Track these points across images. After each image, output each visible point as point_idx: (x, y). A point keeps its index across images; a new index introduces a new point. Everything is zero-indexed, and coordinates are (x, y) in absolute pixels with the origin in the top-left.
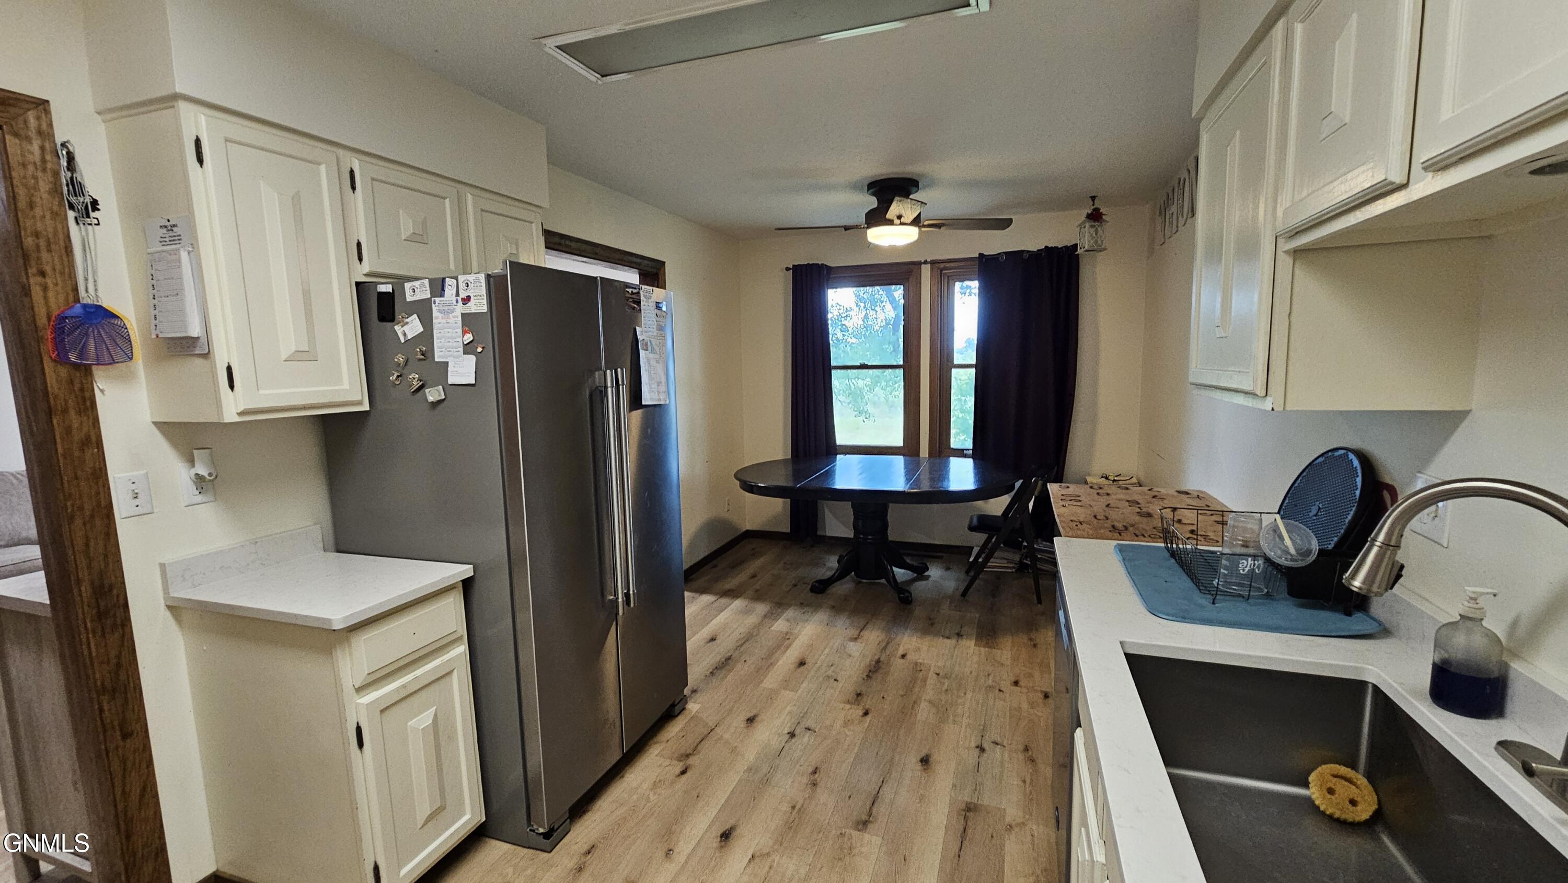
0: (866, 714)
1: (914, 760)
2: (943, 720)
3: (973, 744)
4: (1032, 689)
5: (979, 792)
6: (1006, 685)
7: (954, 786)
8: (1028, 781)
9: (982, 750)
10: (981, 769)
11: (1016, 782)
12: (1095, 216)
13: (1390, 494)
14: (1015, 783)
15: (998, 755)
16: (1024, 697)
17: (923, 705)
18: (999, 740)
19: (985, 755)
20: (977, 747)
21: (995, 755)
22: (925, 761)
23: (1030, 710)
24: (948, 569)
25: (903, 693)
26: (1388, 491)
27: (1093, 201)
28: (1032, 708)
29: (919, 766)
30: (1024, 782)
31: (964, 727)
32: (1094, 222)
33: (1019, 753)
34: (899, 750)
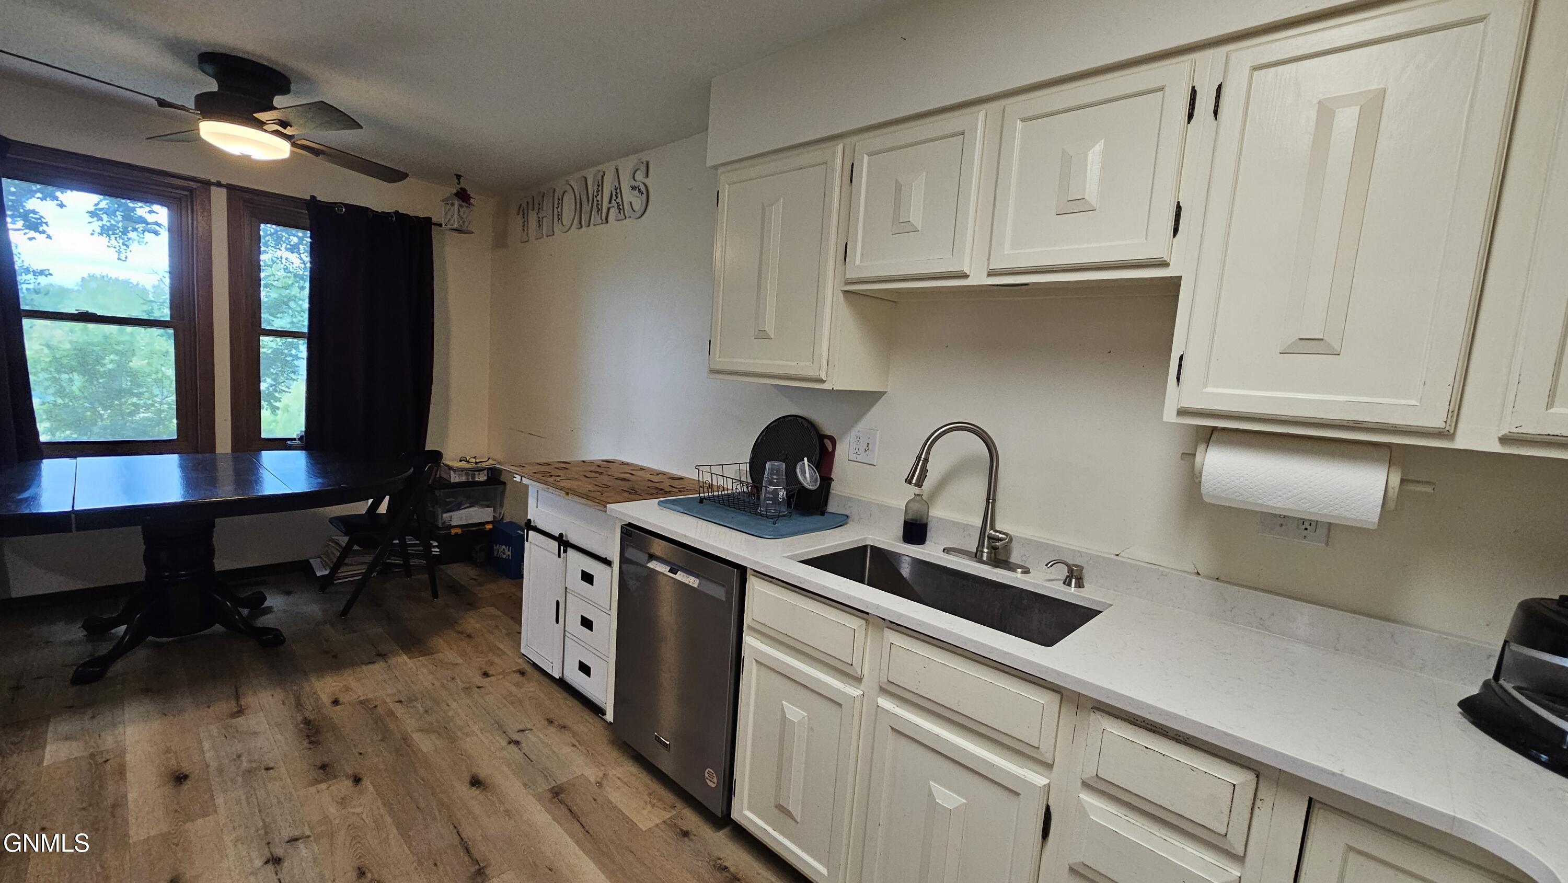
0: (357, 780)
1: (464, 789)
2: (453, 740)
3: (504, 743)
4: (504, 673)
5: (550, 776)
6: (478, 680)
7: (525, 785)
8: (577, 744)
9: (517, 743)
10: (531, 757)
11: (568, 750)
12: (463, 196)
13: (831, 441)
14: (570, 750)
15: (533, 739)
16: (506, 684)
17: (416, 737)
18: (522, 727)
19: (524, 745)
20: (510, 743)
21: (531, 740)
22: (476, 782)
23: (522, 690)
24: (288, 593)
25: (380, 737)
26: (829, 439)
27: (459, 180)
28: (521, 688)
29: (475, 792)
30: (574, 745)
31: (480, 735)
32: (463, 202)
33: (549, 728)
34: (438, 790)
